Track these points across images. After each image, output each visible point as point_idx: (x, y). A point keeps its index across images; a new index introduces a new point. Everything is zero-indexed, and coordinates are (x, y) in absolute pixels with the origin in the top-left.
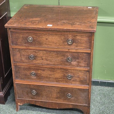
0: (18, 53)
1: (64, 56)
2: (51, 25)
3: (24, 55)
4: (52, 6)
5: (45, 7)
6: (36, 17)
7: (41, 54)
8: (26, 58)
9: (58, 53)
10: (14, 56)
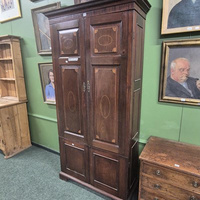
0: (146, 179)
1: (188, 194)
2: (178, 166)
3: (151, 183)
4: (173, 141)
5: (167, 141)
6: (163, 153)
7: (166, 186)
8: (152, 186)
9: (182, 190)
10: (142, 180)
